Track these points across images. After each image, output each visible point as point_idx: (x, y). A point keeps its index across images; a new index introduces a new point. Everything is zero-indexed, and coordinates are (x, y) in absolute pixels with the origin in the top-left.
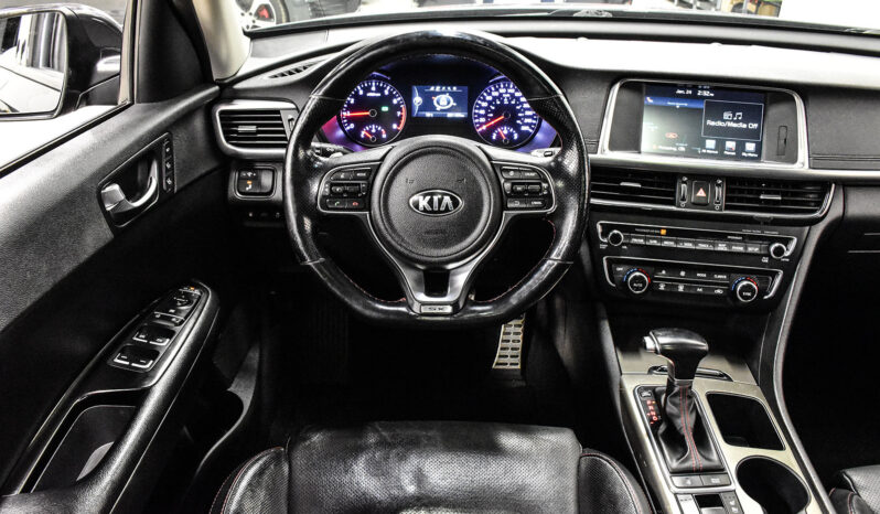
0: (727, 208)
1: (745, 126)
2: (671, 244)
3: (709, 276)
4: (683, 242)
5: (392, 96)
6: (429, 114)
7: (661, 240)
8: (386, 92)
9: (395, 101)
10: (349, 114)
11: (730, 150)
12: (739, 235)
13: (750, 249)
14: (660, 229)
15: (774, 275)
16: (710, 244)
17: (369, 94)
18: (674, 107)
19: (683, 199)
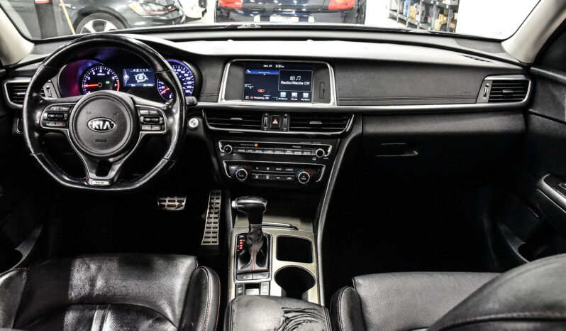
0: (291, 130)
1: (302, 83)
2: (261, 152)
3: (283, 170)
4: (267, 150)
5: (111, 75)
6: (133, 85)
7: (255, 150)
8: (108, 73)
9: (113, 78)
10: (87, 86)
11: (294, 97)
12: (299, 145)
13: (305, 154)
14: (254, 143)
15: (321, 167)
16: (282, 151)
17: (99, 74)
18: (263, 75)
19: (265, 126)
